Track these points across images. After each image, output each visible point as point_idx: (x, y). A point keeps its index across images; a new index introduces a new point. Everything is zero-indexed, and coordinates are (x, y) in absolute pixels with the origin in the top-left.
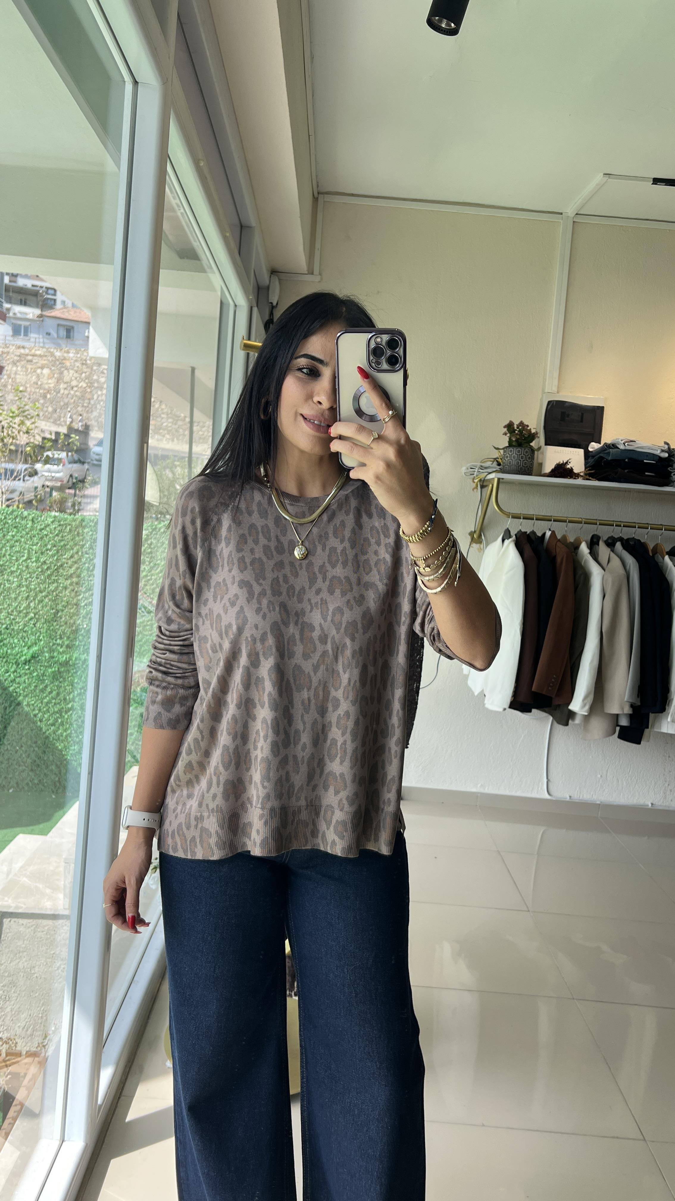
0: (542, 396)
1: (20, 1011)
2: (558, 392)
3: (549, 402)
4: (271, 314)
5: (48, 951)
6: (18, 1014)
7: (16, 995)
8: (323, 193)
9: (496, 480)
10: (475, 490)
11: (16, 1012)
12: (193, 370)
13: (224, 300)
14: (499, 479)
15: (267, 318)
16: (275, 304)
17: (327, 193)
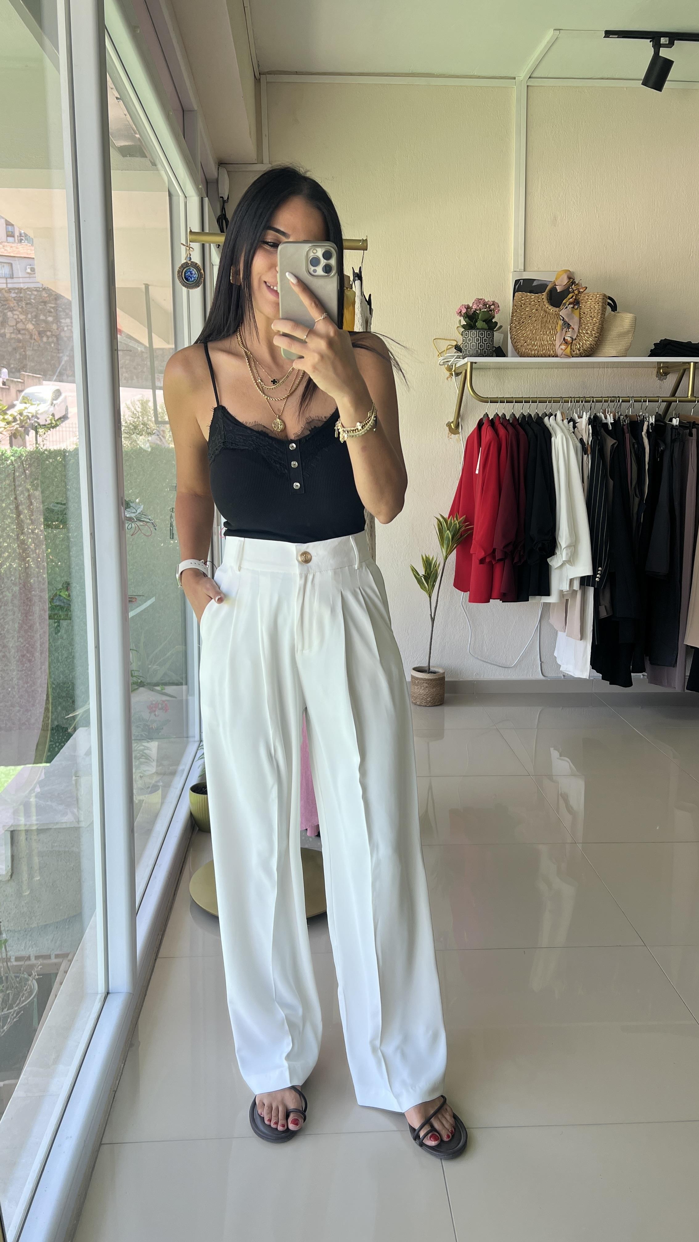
0: (509, 276)
2: (524, 270)
3: (517, 282)
4: (223, 209)
5: (68, 863)
8: (264, 74)
9: (469, 364)
10: (449, 379)
12: (147, 287)
13: (172, 192)
14: (472, 363)
15: (219, 213)
16: (226, 198)
17: (269, 73)
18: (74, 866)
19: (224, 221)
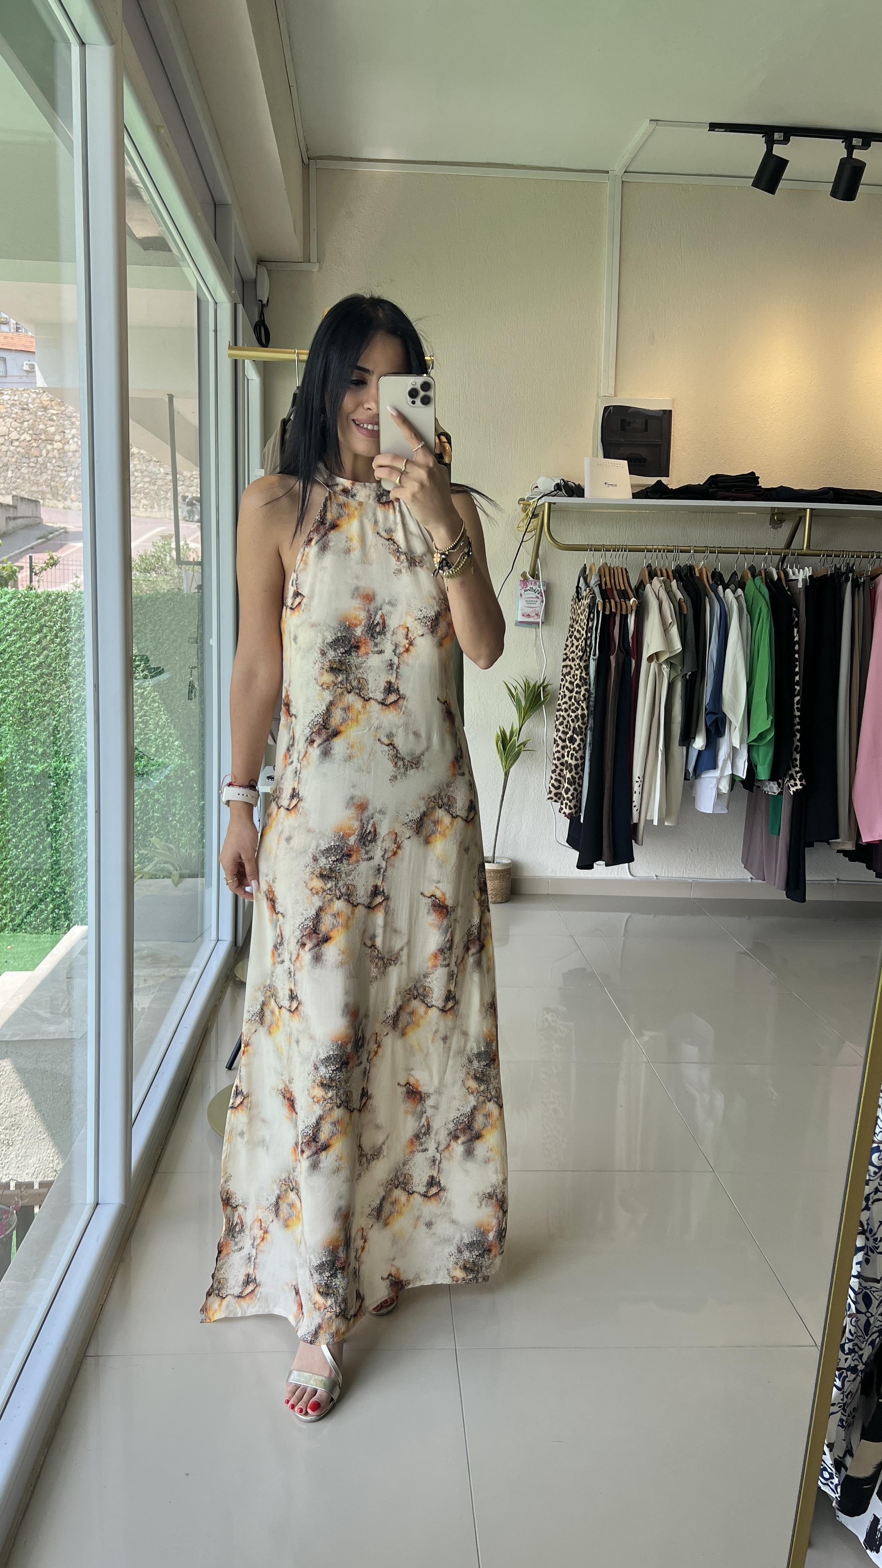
0: (597, 402)
1: (27, 1156)
2: (615, 396)
3: (606, 408)
4: (262, 314)
5: (55, 1082)
6: (25, 1160)
7: (21, 1138)
8: (313, 159)
9: (547, 504)
10: (525, 521)
11: (22, 1157)
12: (171, 397)
13: (201, 298)
14: (550, 504)
15: (257, 319)
16: (265, 302)
17: (321, 158)
18: (62, 1085)
19: (262, 328)
